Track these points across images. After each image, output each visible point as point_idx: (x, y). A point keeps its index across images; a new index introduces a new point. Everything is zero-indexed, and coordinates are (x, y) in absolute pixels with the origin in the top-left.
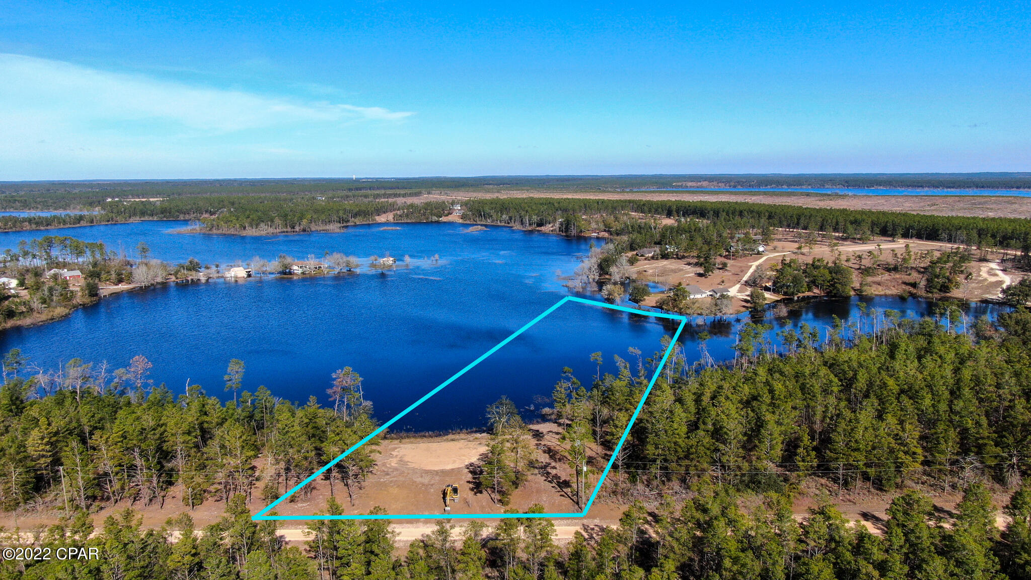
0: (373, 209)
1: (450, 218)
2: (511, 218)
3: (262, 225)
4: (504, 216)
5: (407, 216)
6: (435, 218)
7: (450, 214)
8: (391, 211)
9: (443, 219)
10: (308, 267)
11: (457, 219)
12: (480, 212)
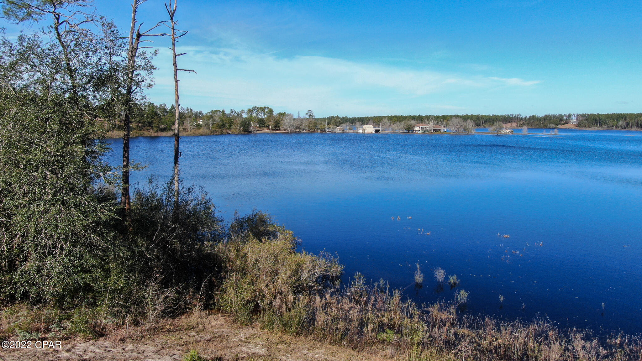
1: (567, 126)
4: (621, 123)
6: (552, 126)
7: (566, 123)
8: (515, 122)
9: (560, 126)
10: (428, 128)
11: (573, 127)
12: (596, 120)
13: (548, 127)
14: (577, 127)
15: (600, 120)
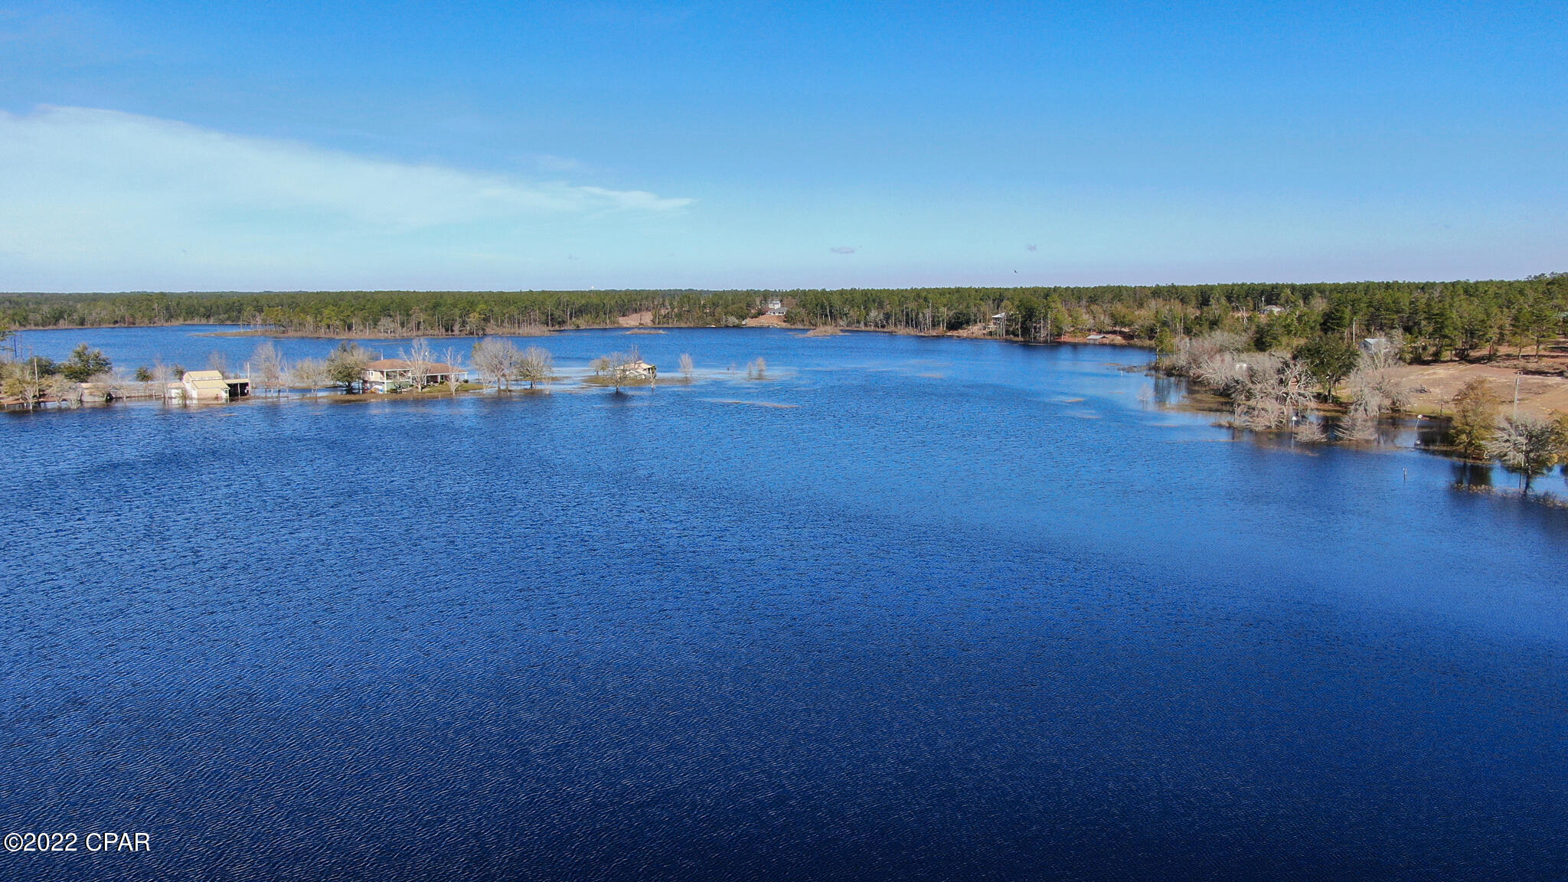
0: (612, 303)
1: (763, 321)
2: (887, 316)
3: (385, 322)
4: (873, 314)
5: (679, 316)
6: (733, 320)
7: (761, 313)
8: (648, 310)
9: (748, 322)
10: (410, 374)
11: (775, 322)
12: (823, 307)
13: (723, 323)
14: (785, 321)
15: (832, 306)
